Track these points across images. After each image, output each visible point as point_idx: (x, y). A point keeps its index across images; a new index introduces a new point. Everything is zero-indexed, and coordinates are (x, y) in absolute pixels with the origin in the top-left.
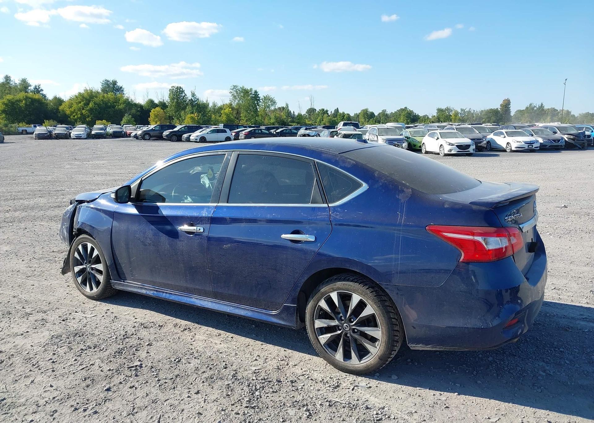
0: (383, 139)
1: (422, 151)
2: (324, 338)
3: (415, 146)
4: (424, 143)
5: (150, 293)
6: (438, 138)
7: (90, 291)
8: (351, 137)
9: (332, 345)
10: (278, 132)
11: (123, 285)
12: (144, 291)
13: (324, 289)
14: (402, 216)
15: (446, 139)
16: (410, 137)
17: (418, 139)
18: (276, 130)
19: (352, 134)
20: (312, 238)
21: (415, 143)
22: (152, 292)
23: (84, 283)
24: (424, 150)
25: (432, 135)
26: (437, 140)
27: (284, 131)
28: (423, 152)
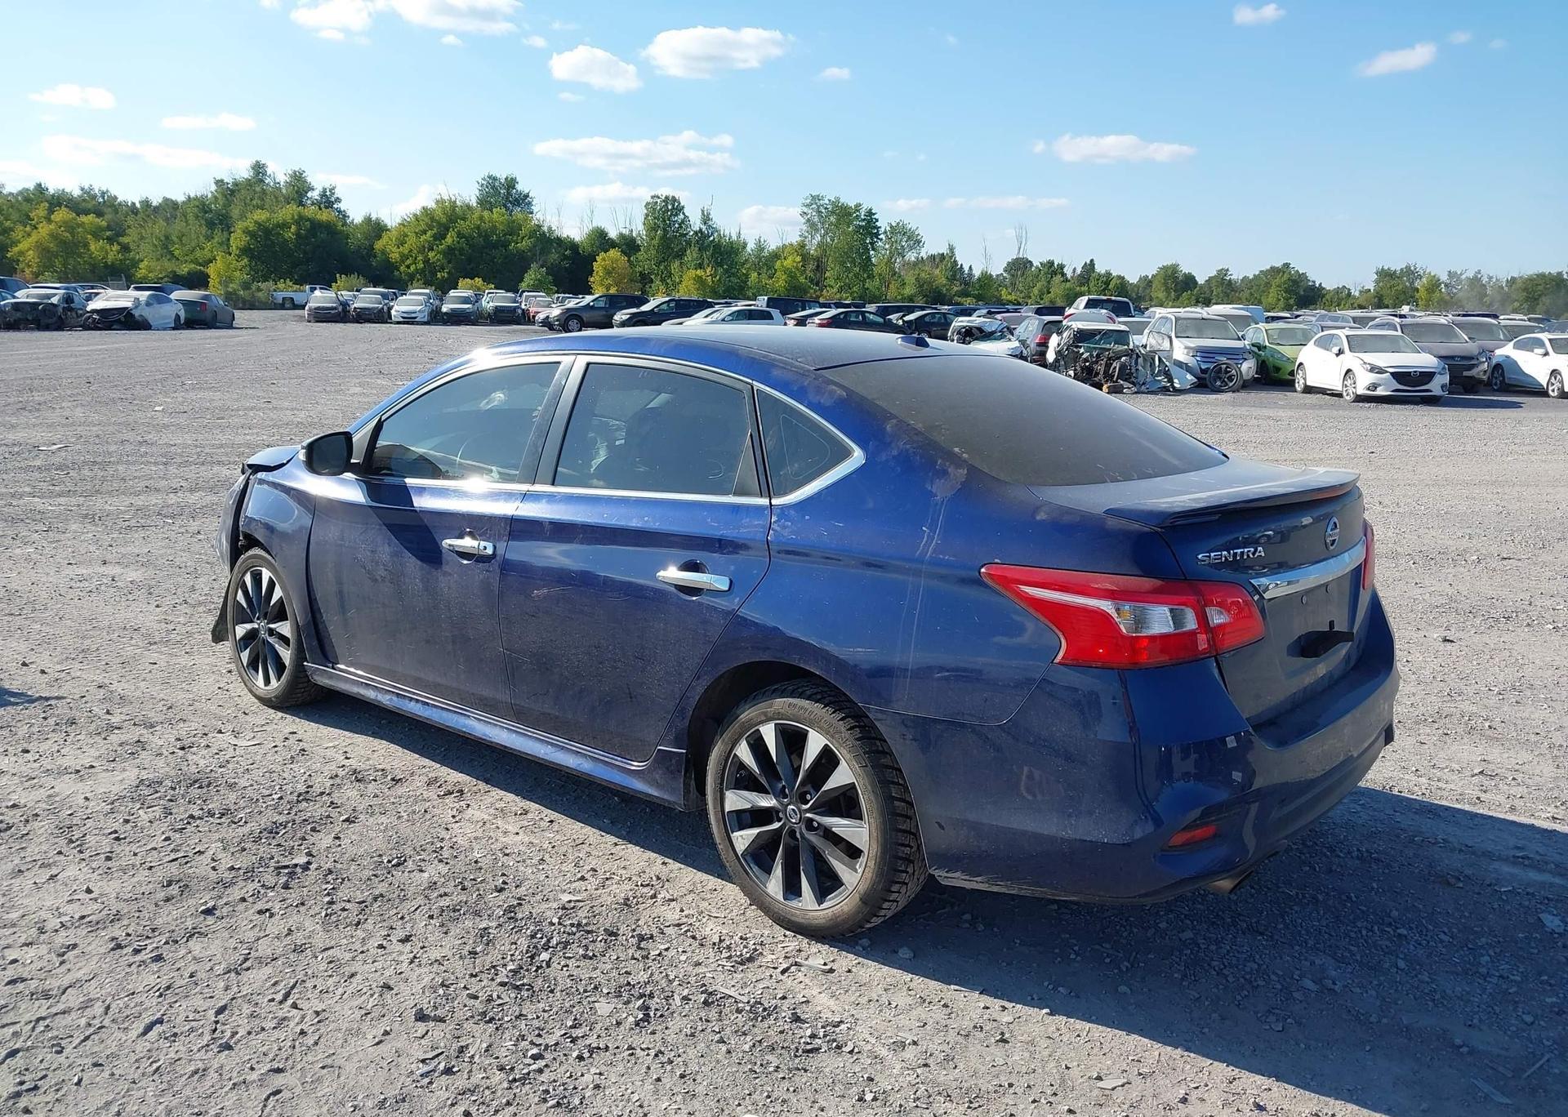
0: (1186, 348)
1: (1297, 385)
2: (743, 839)
3: (1278, 369)
4: (1301, 364)
5: (385, 700)
6: (1340, 352)
7: (265, 685)
8: (1097, 338)
9: (762, 855)
10: (911, 321)
11: (331, 676)
12: (371, 694)
13: (746, 713)
14: (931, 538)
15: (1361, 355)
16: (1267, 344)
17: (1287, 351)
19: (1099, 331)
20: (722, 584)
21: (1279, 363)
22: (388, 697)
23: (253, 664)
24: (1302, 381)
25: (1325, 344)
26: (1337, 355)
28: (1299, 389)
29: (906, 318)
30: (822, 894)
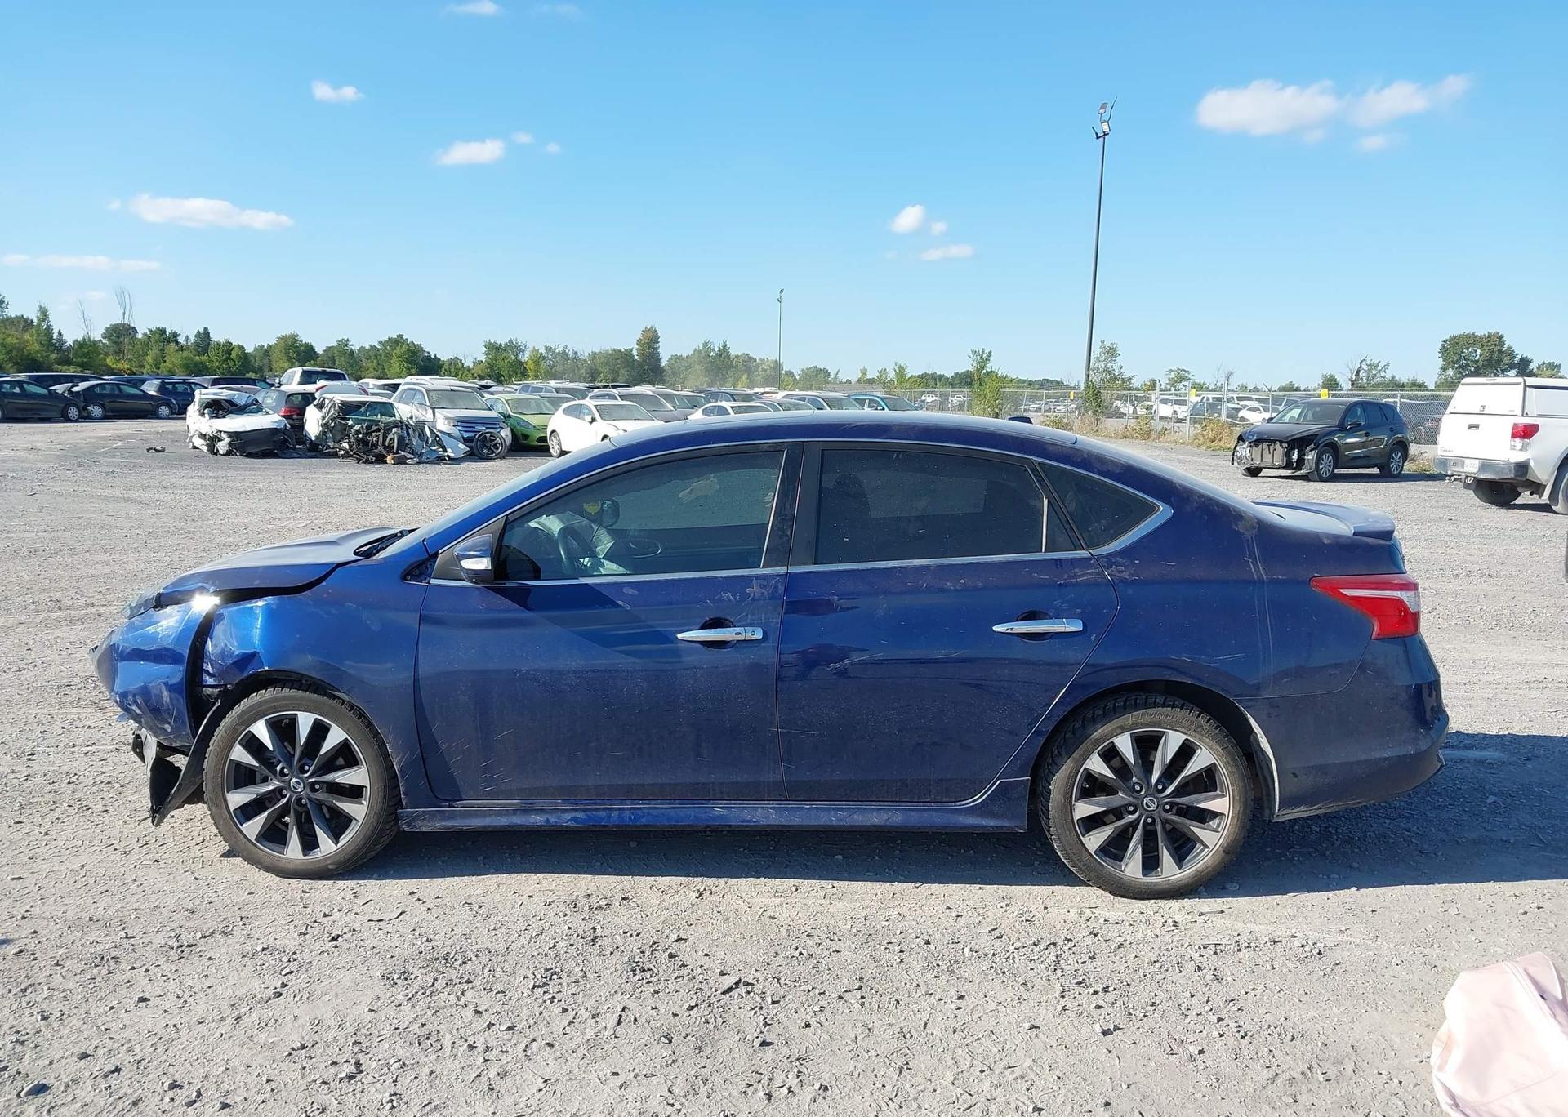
0: (447, 418)
1: (552, 450)
2: (1094, 840)
3: (526, 437)
4: (553, 431)
5: (566, 819)
6: (593, 420)
7: (305, 855)
8: (363, 409)
9: (1115, 849)
10: (78, 392)
11: (453, 816)
13: (1100, 731)
14: (1256, 565)
15: (616, 423)
16: (511, 413)
17: (535, 420)
18: (72, 387)
19: (363, 403)
20: (1076, 626)
21: (526, 431)
22: (568, 816)
23: (274, 835)
24: (557, 447)
25: (572, 412)
26: (591, 423)
27: (97, 390)
28: (554, 454)
29: (75, 389)
30: (1180, 859)
